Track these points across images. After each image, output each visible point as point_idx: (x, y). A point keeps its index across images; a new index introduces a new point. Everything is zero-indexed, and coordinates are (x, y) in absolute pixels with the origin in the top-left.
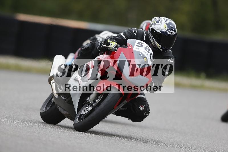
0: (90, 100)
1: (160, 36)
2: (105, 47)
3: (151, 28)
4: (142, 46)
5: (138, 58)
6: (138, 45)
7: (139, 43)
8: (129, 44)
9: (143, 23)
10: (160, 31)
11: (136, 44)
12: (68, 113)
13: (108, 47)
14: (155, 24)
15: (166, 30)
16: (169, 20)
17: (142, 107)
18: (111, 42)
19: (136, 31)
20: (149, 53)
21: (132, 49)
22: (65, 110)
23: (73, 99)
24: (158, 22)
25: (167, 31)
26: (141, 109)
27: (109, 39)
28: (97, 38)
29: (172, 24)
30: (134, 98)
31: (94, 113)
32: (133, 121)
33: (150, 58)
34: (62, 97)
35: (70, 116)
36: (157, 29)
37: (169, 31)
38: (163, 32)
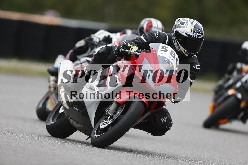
0: (110, 112)
1: (185, 40)
2: (124, 52)
3: (175, 30)
4: (166, 50)
5: (163, 63)
6: (162, 49)
7: (163, 47)
8: (152, 48)
9: (144, 21)
10: (186, 34)
11: (160, 48)
12: (82, 126)
13: (128, 52)
14: (179, 26)
15: (192, 33)
16: (196, 22)
17: (165, 119)
20: (175, 58)
21: (156, 54)
22: (78, 123)
23: (89, 111)
24: (183, 24)
25: (194, 33)
26: (163, 122)
27: (129, 43)
30: (159, 109)
33: (176, 64)
34: (74, 108)
35: (84, 129)
36: (182, 32)
37: (195, 34)
38: (189, 35)
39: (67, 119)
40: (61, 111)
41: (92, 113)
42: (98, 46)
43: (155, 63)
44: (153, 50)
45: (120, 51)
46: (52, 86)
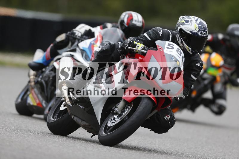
0: (118, 110)
1: (190, 38)
2: (130, 49)
3: (179, 28)
4: (173, 48)
5: (170, 61)
6: (169, 47)
7: (169, 45)
9: (124, 14)
10: (191, 32)
11: (166, 46)
12: (87, 124)
13: (134, 50)
14: (184, 24)
15: (197, 31)
16: (200, 20)
17: (168, 116)
18: (138, 44)
19: (162, 32)
20: (181, 56)
21: (163, 51)
22: (83, 120)
23: (95, 109)
24: (187, 21)
25: (198, 31)
26: (166, 119)
27: (135, 40)
28: (75, 33)
29: (203, 24)
31: (125, 125)
32: (155, 132)
33: (182, 62)
34: (79, 105)
35: (90, 127)
36: (187, 30)
37: (200, 31)
38: (193, 33)
39: (70, 117)
40: (62, 108)
41: (98, 111)
42: (80, 41)
43: (162, 61)
44: (160, 47)
45: (125, 48)
46: (32, 80)
